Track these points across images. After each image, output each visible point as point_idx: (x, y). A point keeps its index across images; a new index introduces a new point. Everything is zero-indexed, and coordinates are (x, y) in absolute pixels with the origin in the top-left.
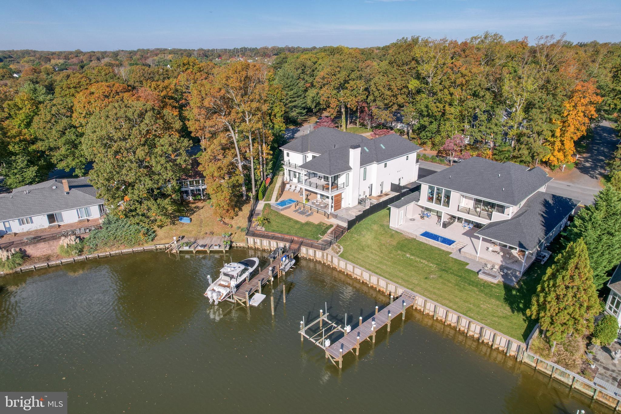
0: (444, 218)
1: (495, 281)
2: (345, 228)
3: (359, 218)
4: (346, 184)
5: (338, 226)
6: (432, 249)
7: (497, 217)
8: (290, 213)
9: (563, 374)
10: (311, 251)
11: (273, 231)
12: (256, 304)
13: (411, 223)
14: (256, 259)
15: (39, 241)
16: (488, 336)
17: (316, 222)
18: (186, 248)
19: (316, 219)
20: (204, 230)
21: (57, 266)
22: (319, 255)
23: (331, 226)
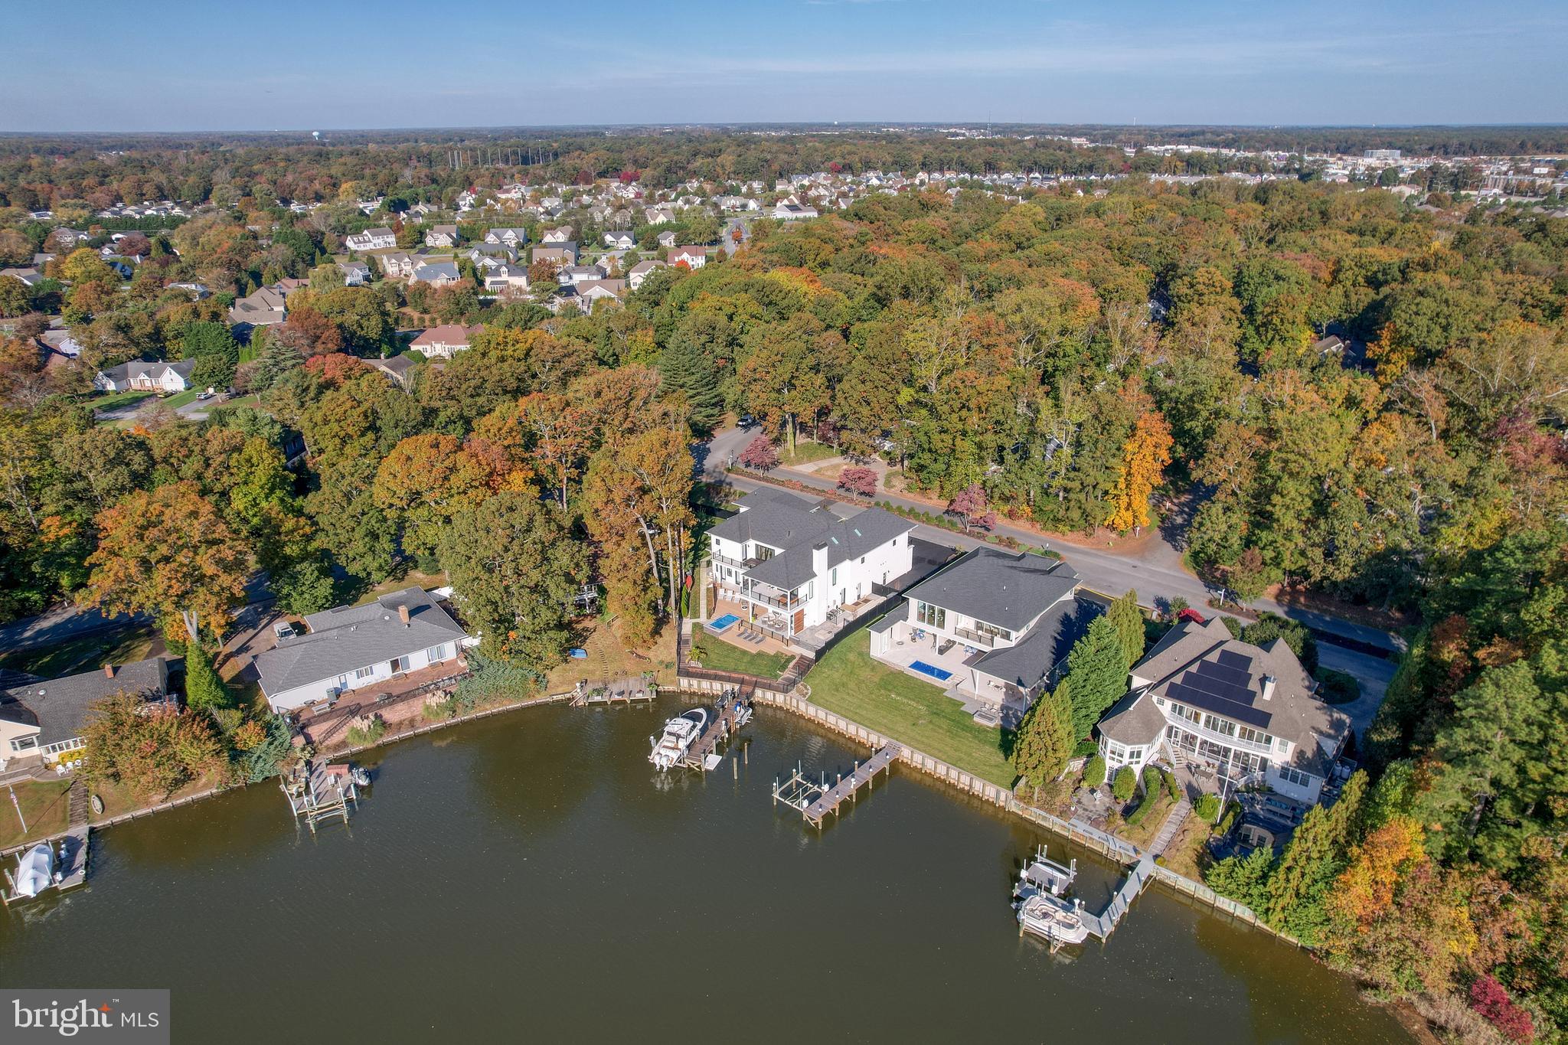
0: (940, 643)
1: (992, 725)
2: (811, 660)
3: (830, 645)
4: (810, 595)
5: (802, 657)
6: (924, 685)
7: (1000, 643)
8: (730, 636)
9: (1044, 819)
10: (769, 695)
11: (714, 668)
12: (712, 768)
13: (899, 649)
14: (701, 711)
15: (394, 702)
16: (978, 786)
17: (772, 653)
18: (598, 699)
19: (771, 647)
20: (612, 668)
21: (425, 734)
22: (780, 699)
23: (793, 657)
